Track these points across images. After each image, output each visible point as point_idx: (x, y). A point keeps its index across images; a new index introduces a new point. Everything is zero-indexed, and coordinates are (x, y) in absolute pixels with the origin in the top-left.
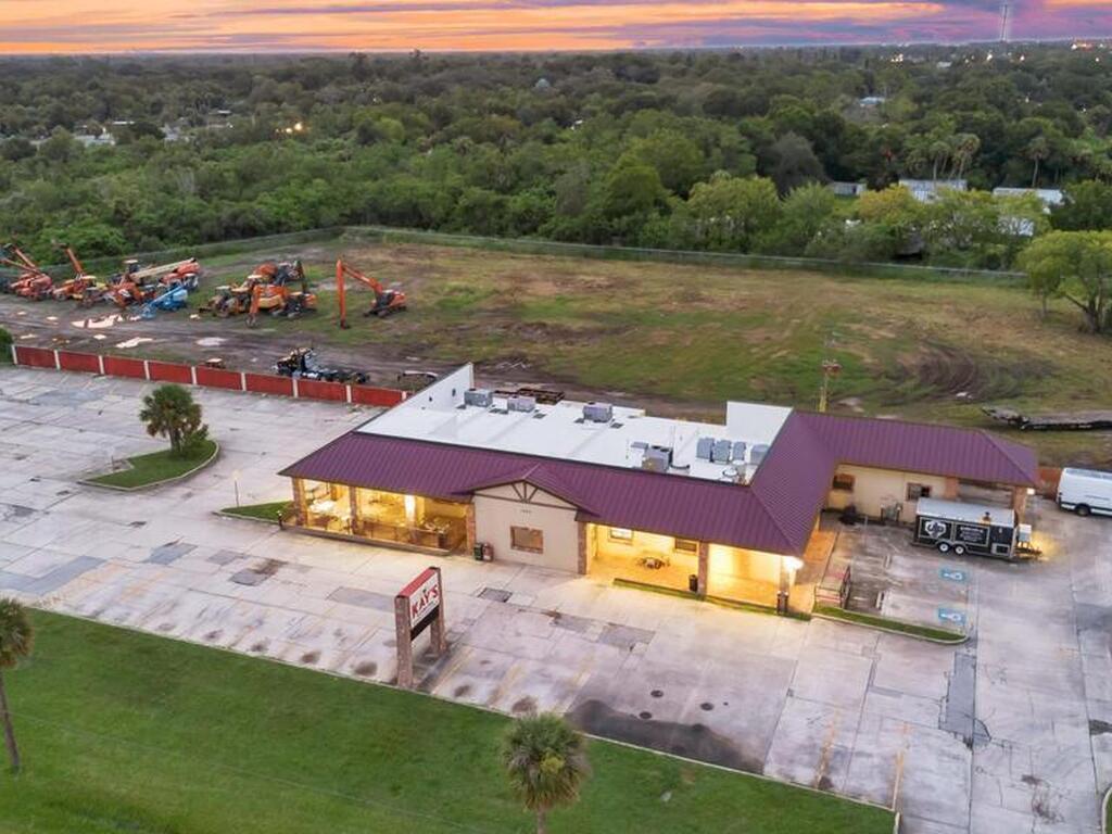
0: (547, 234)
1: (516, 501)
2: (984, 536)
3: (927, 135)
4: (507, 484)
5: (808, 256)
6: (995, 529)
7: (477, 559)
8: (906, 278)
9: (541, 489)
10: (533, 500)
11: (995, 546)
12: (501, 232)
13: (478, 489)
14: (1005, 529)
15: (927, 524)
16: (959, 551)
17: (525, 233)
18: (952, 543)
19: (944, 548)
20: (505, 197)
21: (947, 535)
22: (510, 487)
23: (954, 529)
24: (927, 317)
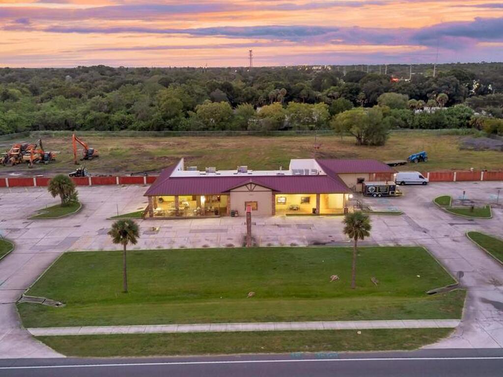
0: (134, 129)
1: (247, 191)
2: (387, 189)
3: (264, 90)
4: (244, 185)
5: (249, 130)
6: (390, 186)
7: (232, 216)
8: (286, 136)
9: (258, 185)
10: (254, 190)
11: (390, 192)
12: (111, 129)
13: (232, 189)
14: (393, 186)
15: (369, 188)
16: (380, 196)
17: (122, 129)
18: (377, 194)
19: (375, 195)
20: (110, 115)
21: (375, 191)
22: (245, 186)
23: (378, 189)
24: (305, 145)
